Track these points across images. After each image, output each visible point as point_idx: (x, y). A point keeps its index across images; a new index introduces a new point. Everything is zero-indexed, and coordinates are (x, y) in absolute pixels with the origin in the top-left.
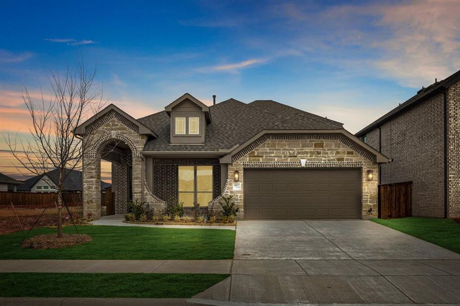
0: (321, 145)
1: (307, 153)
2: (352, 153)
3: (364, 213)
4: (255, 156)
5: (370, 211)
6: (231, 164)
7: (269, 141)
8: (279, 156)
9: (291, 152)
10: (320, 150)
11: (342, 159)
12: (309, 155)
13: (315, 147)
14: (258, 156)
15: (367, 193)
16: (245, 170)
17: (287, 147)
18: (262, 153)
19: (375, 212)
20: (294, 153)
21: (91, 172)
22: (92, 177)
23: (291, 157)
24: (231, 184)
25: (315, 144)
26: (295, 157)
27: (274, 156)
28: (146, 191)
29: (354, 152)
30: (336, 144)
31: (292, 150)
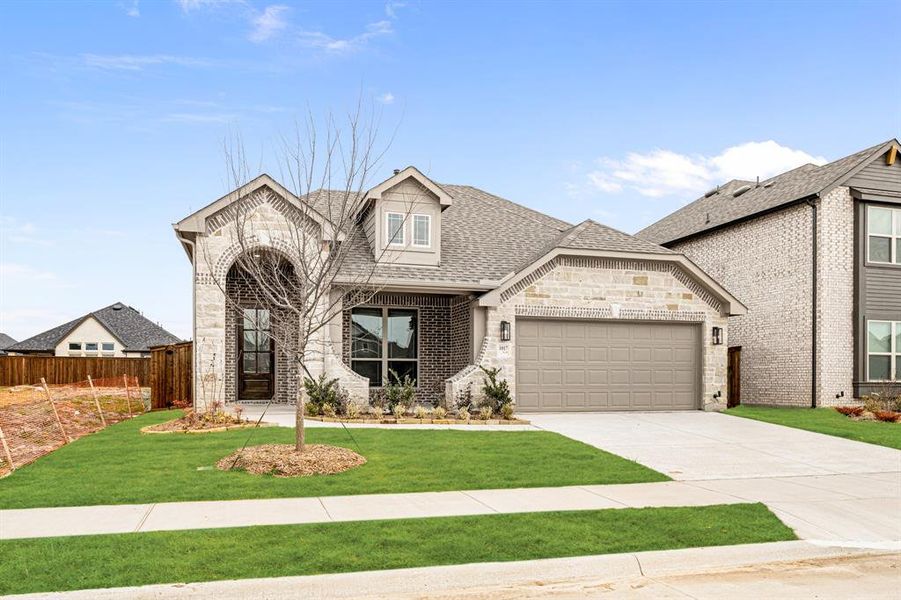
0: (644, 281)
1: (621, 293)
2: (689, 297)
3: (707, 400)
4: (535, 295)
5: (715, 396)
6: (495, 309)
7: (559, 268)
8: (576, 298)
9: (595, 289)
10: (640, 288)
11: (676, 307)
12: (624, 297)
13: (635, 283)
14: (541, 296)
15: (712, 365)
16: (519, 319)
17: (589, 282)
18: (548, 290)
19: (724, 399)
20: (600, 292)
21: (214, 316)
22: (215, 326)
23: (596, 299)
24: (493, 346)
25: (635, 279)
26: (601, 299)
27: (568, 297)
28: (331, 358)
29: (694, 295)
30: (666, 280)
31: (598, 287)
